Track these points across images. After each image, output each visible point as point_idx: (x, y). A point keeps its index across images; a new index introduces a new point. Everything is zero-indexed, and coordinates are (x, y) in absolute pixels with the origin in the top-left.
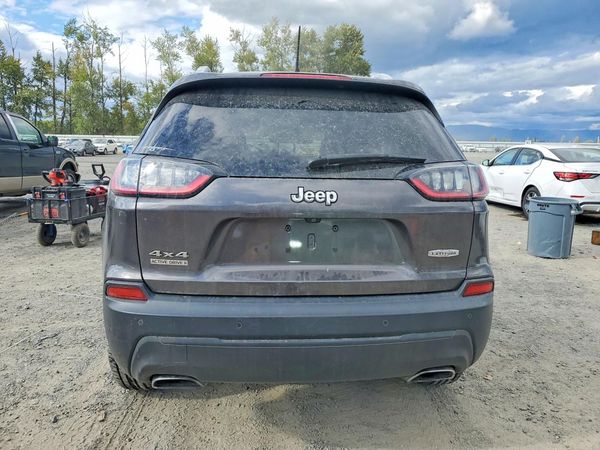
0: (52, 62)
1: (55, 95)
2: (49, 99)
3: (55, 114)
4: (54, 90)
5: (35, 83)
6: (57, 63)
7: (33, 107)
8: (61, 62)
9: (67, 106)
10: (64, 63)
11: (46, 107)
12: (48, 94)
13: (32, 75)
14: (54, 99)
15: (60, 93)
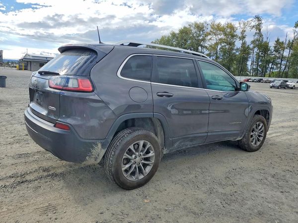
0: (284, 42)
1: (282, 58)
2: (279, 61)
3: (280, 67)
4: (283, 56)
5: (274, 53)
6: (287, 42)
7: (270, 65)
8: (289, 41)
9: (288, 64)
10: (291, 41)
11: (277, 64)
12: (279, 58)
13: (273, 48)
14: (282, 61)
15: (285, 57)
